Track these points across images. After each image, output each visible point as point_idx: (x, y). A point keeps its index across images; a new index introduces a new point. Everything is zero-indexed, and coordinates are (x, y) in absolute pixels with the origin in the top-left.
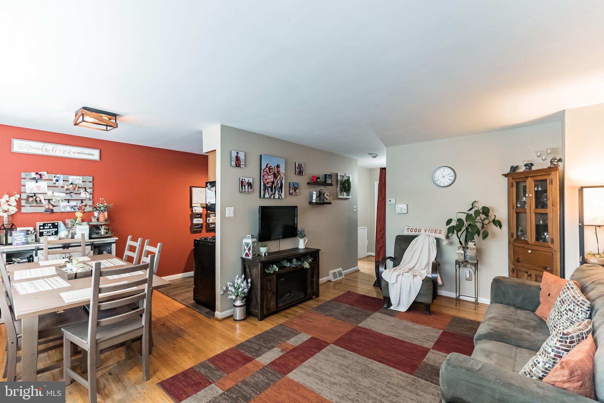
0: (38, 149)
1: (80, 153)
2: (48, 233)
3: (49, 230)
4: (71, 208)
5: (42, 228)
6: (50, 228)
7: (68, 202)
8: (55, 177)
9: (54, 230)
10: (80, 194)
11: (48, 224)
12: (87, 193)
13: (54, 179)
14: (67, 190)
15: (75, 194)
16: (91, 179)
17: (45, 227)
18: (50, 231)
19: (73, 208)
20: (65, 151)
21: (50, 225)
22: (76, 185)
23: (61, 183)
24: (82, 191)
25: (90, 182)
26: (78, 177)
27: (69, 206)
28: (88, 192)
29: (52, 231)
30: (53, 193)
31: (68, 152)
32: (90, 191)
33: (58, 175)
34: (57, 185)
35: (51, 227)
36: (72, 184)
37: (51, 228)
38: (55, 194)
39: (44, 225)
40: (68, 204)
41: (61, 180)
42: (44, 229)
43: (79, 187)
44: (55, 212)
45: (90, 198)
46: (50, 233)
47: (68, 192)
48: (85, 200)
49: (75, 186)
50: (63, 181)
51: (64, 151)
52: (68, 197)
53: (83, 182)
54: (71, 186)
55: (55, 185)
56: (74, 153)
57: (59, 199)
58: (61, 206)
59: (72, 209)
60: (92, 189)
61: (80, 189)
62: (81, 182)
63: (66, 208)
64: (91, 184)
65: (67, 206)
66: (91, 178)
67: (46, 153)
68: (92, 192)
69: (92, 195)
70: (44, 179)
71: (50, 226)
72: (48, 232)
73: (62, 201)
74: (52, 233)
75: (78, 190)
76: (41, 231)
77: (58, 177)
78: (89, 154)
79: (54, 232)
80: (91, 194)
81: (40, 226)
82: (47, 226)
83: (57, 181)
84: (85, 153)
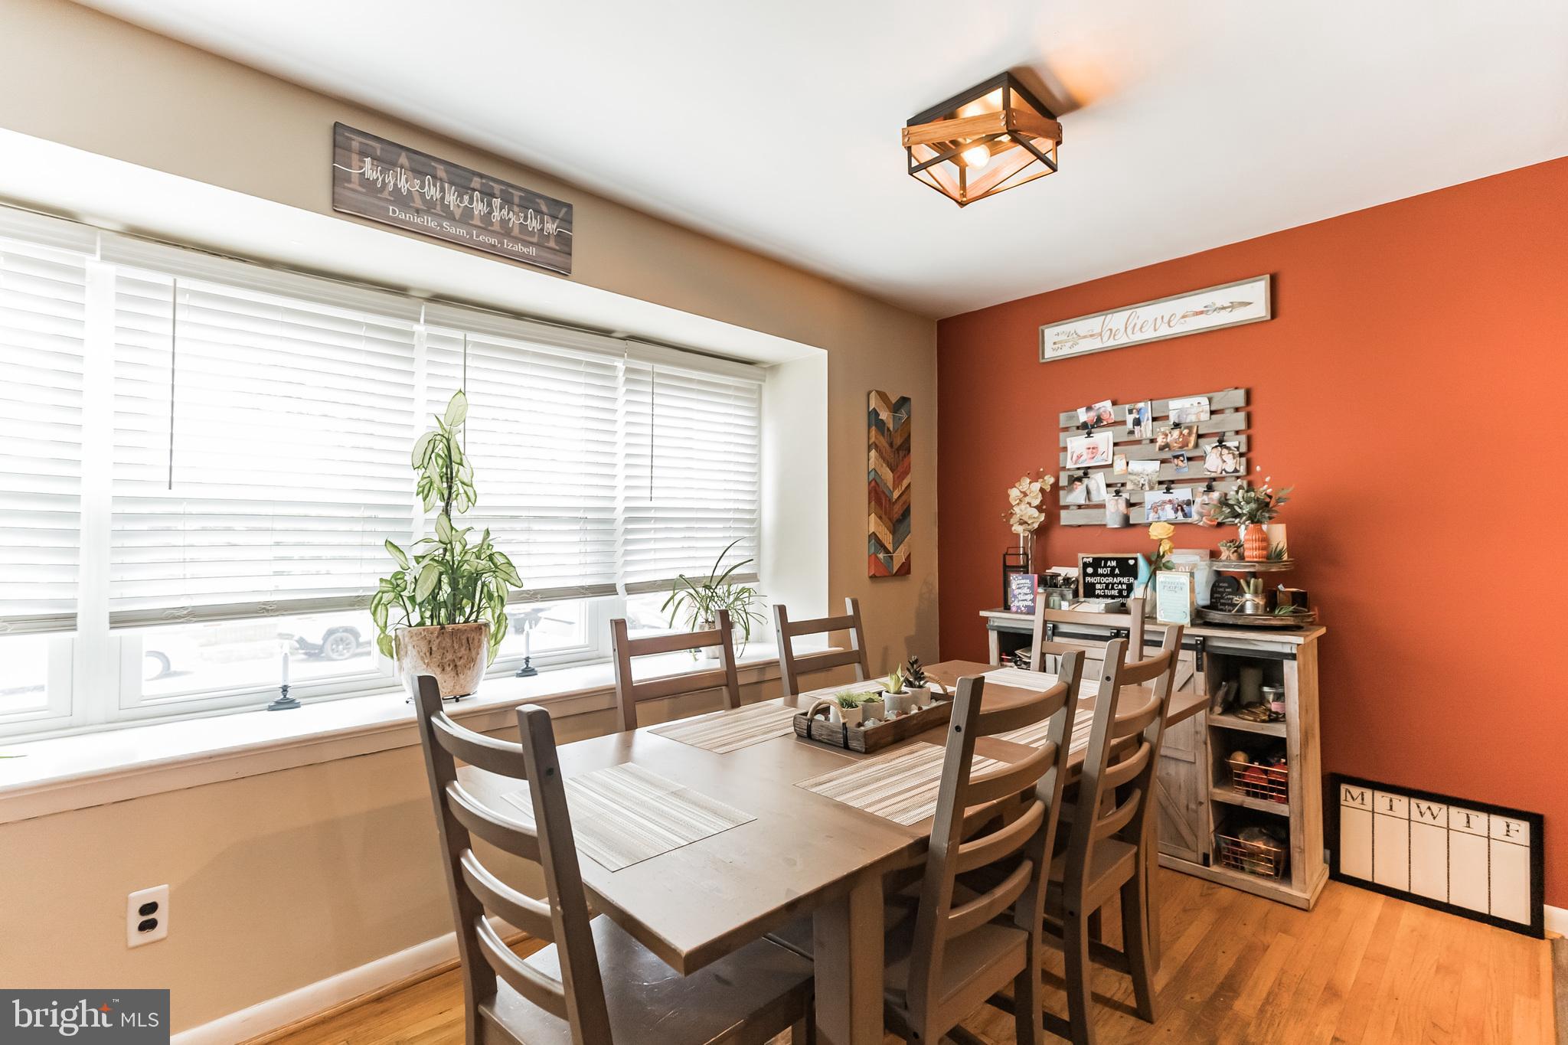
0: (1091, 336)
1: (1202, 313)
2: (1107, 588)
3: (1110, 580)
4: (1176, 511)
5: (1090, 570)
6: (1112, 574)
7: (1168, 490)
8: (1131, 412)
9: (1125, 580)
10: (1202, 458)
11: (1106, 560)
12: (1225, 451)
13: (1130, 419)
14: (1162, 449)
15: (1189, 459)
16: (1238, 397)
17: (1100, 571)
18: (1113, 584)
19: (1183, 510)
20: (1159, 321)
21: (1114, 563)
22: (1190, 428)
23: (1146, 430)
24: (1208, 448)
25: (1237, 410)
26: (1194, 400)
27: (1170, 501)
28: (1228, 448)
29: (1120, 583)
30: (1128, 463)
31: (1166, 319)
32: (1236, 444)
33: (1141, 405)
34: (1137, 436)
35: (1117, 571)
36: (1177, 425)
37: (1117, 576)
38: (1135, 466)
39: (1097, 563)
40: (1168, 497)
41: (1148, 419)
42: (1095, 574)
43: (1200, 432)
44: (1134, 525)
45: (1236, 471)
46: (1113, 588)
47: (1167, 455)
48: (1222, 479)
49: (1186, 432)
50: (1154, 419)
51: (1156, 319)
52: (1169, 473)
53: (1212, 412)
54: (1176, 433)
55: (1131, 438)
56: (1183, 317)
57: (1142, 482)
58: (1148, 505)
59: (1180, 513)
60: (1243, 438)
61: (1201, 441)
62: (1205, 416)
63: (1163, 509)
64: (1242, 415)
65: (1164, 502)
66: (1241, 393)
67: (1111, 343)
68: (1243, 449)
69: (1243, 460)
70: (1105, 423)
71: (1113, 569)
72: (1108, 584)
73: (1152, 488)
74: (1120, 591)
75: (1197, 446)
76: (1088, 579)
77: (1139, 411)
78: (1233, 306)
79: (1124, 587)
80: (1241, 455)
81: (1086, 565)
82: (1105, 566)
83: (1137, 422)
84: (1218, 305)
